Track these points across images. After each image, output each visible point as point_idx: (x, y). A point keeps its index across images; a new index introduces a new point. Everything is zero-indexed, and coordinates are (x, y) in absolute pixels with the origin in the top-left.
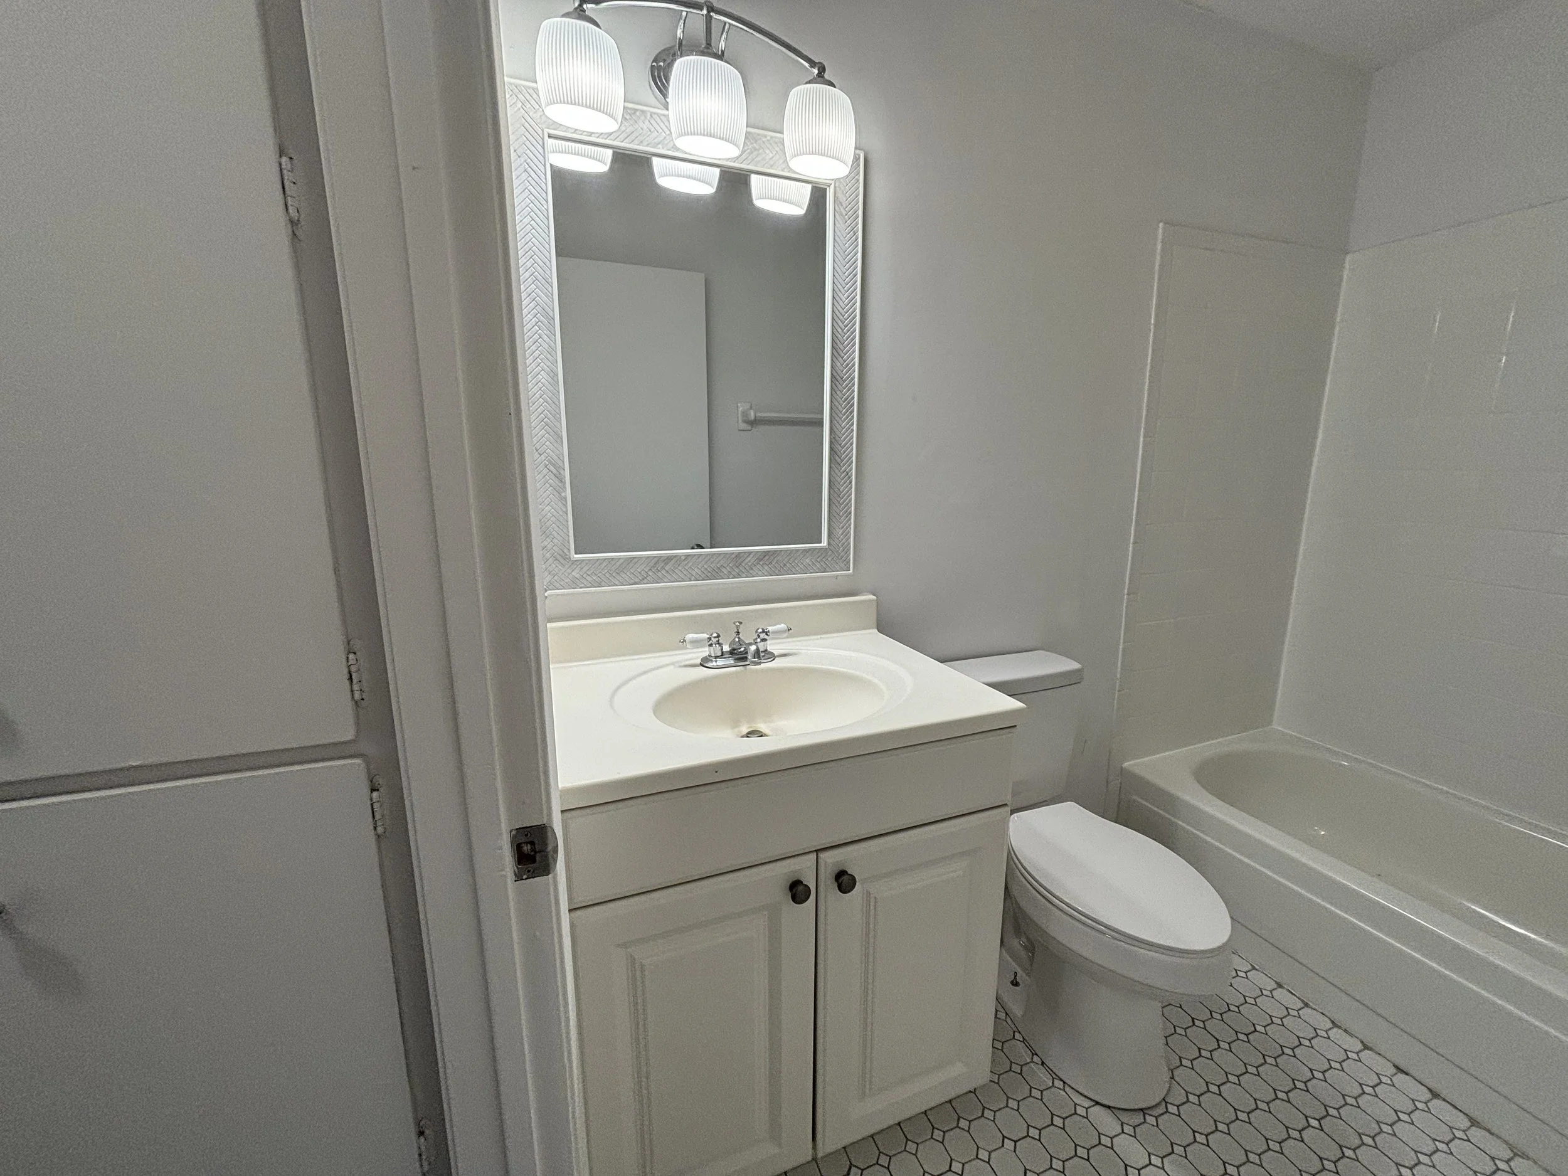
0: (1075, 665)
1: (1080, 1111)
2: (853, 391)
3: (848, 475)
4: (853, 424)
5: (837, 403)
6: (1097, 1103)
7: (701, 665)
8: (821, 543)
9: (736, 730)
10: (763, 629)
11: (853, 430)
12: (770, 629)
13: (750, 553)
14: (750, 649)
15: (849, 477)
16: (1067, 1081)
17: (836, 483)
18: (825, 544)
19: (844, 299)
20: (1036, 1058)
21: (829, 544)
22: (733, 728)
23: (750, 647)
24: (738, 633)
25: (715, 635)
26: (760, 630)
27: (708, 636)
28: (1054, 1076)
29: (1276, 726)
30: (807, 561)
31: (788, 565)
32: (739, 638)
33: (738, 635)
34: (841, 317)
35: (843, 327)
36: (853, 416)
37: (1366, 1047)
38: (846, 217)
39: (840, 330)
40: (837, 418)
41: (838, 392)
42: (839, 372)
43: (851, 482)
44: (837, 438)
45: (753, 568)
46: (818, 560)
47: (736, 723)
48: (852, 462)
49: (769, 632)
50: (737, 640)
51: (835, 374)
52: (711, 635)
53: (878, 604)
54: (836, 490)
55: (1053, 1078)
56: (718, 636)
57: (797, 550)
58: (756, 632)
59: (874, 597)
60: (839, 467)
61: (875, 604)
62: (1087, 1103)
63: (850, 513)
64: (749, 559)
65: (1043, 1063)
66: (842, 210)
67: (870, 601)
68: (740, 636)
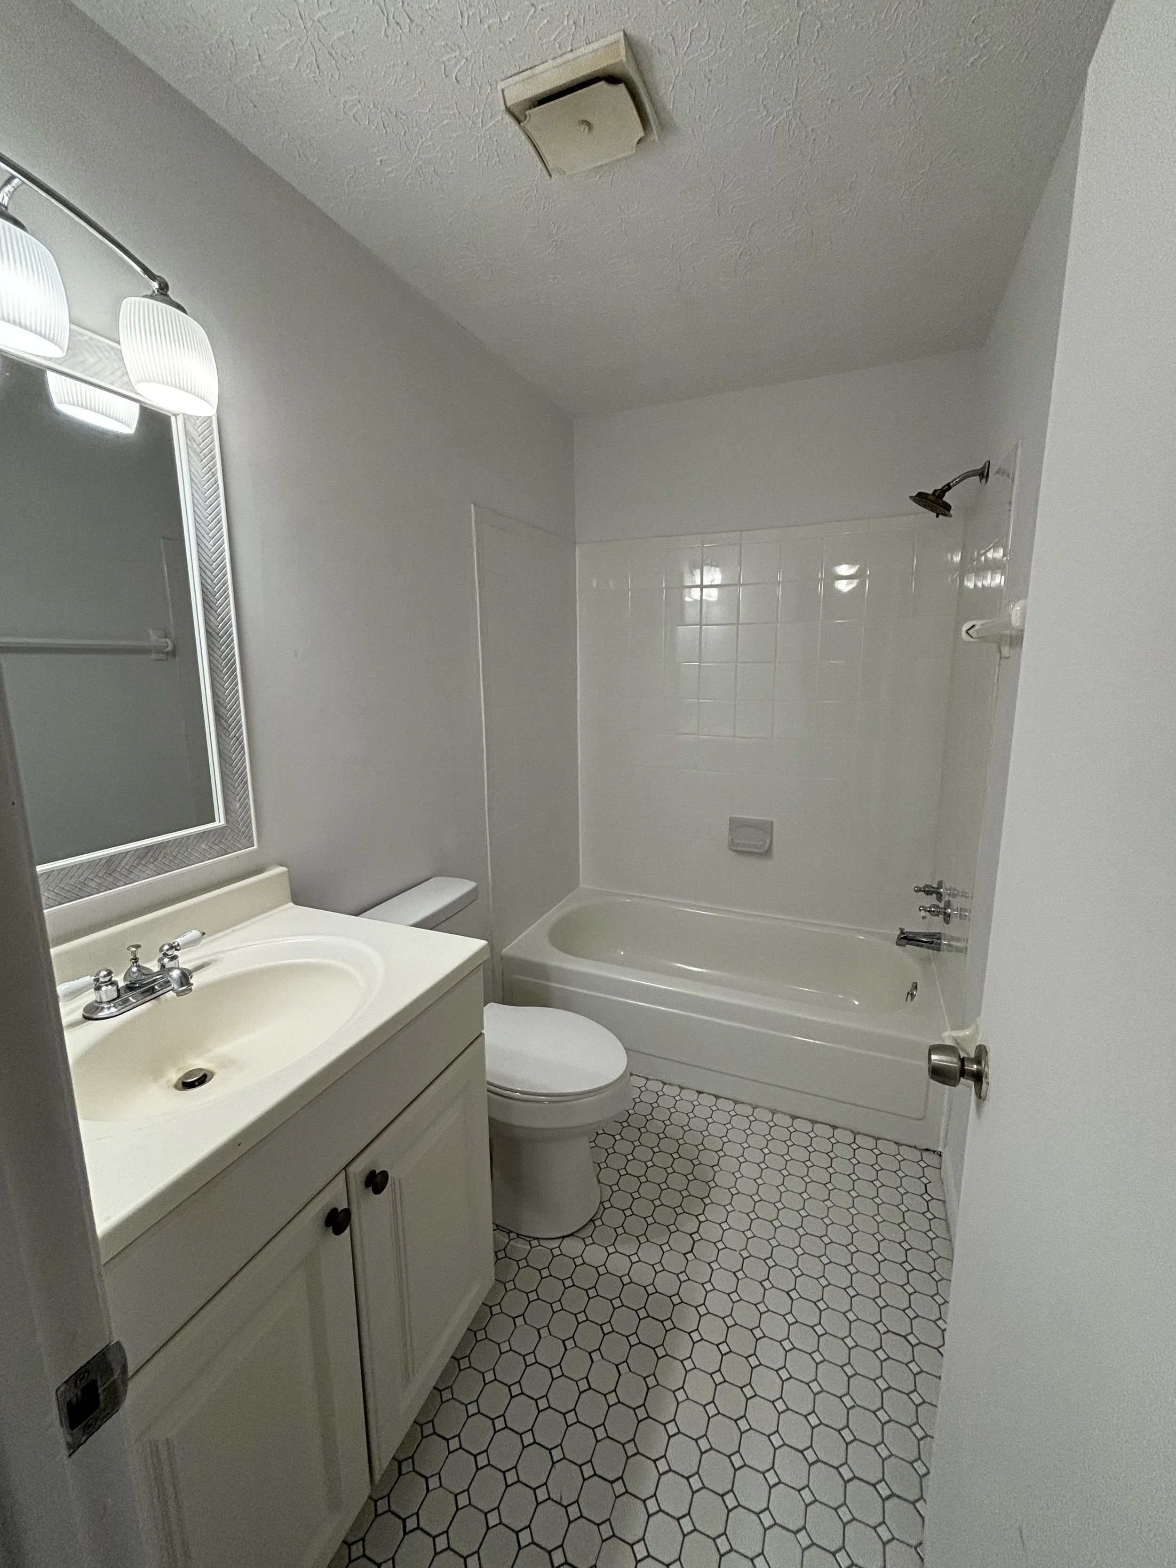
0: (470, 885)
1: (556, 1252)
2: (233, 648)
3: (239, 740)
4: (237, 684)
5: (216, 662)
6: (564, 1237)
7: (87, 1018)
8: (214, 821)
9: (163, 1081)
10: (169, 944)
11: (237, 691)
12: (179, 941)
13: (127, 853)
14: (171, 976)
15: (240, 743)
16: (539, 1236)
17: (226, 752)
18: (223, 822)
19: (210, 547)
20: (513, 1235)
21: (227, 821)
22: (156, 1079)
23: (171, 973)
24: (136, 960)
25: (104, 973)
26: (166, 947)
27: (93, 978)
28: (529, 1239)
29: (582, 885)
30: (203, 846)
31: (179, 856)
32: (138, 966)
33: (136, 962)
34: (208, 566)
35: (213, 578)
36: (236, 676)
37: (682, 1088)
38: (201, 454)
39: (209, 581)
40: (218, 679)
41: (216, 649)
42: (214, 627)
43: (243, 748)
44: (222, 701)
45: (134, 871)
46: (216, 842)
47: (157, 1073)
48: (241, 726)
49: (178, 945)
50: (134, 969)
51: (210, 630)
52: (98, 974)
53: (291, 876)
54: (228, 759)
55: (529, 1242)
56: (110, 973)
57: (189, 837)
58: (161, 950)
59: (284, 869)
60: (227, 733)
61: (286, 878)
62: (556, 1243)
63: (246, 782)
64: (125, 861)
65: (518, 1235)
66: (196, 446)
67: (281, 874)
68: (140, 963)
